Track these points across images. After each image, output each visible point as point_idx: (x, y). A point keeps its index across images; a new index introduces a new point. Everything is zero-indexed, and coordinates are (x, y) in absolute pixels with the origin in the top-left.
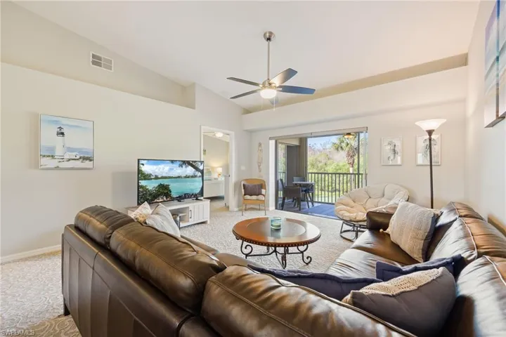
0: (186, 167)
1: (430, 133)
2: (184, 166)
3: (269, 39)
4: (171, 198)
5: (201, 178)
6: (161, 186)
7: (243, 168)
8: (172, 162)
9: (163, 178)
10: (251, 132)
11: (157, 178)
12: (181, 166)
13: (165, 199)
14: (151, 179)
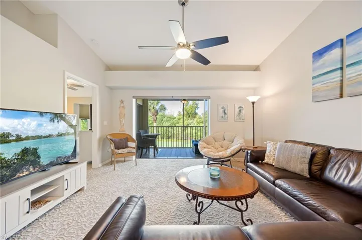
0: (58, 122)
1: (253, 103)
2: (56, 121)
3: (183, 4)
4: (41, 166)
5: (74, 136)
6: (25, 151)
7: (105, 123)
8: (41, 114)
9: (27, 138)
10: (111, 89)
11: (19, 139)
12: (52, 120)
13: (31, 169)
14: (10, 141)
